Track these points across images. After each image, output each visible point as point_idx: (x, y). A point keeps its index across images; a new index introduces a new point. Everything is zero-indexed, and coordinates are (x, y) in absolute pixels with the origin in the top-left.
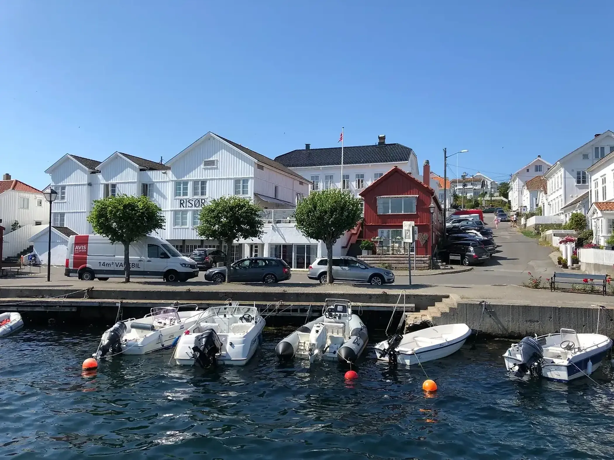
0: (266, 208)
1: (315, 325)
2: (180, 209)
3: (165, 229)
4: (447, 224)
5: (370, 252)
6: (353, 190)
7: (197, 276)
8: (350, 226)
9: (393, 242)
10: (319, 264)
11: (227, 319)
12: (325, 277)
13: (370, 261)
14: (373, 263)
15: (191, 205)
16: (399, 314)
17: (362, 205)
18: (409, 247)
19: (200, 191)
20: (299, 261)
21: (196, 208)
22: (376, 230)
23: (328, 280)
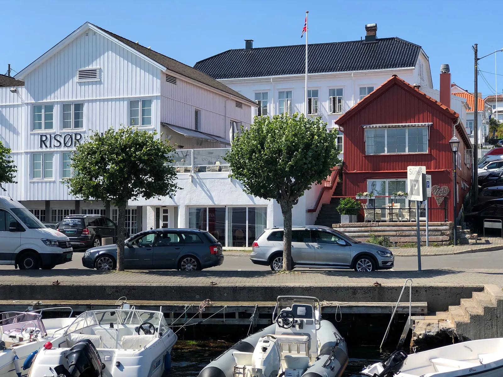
0: (181, 147)
1: (261, 339)
2: (40, 150)
3: (17, 183)
4: (479, 169)
5: (354, 217)
6: (326, 115)
7: (70, 260)
8: (320, 175)
9: (391, 201)
10: (271, 238)
11: (115, 331)
12: (280, 261)
13: (354, 232)
14: (359, 237)
15: (59, 144)
16: (402, 317)
17: (339, 139)
18: (418, 209)
19: (72, 120)
20: (237, 234)
21: (66, 149)
22: (364, 180)
23: (284, 265)
